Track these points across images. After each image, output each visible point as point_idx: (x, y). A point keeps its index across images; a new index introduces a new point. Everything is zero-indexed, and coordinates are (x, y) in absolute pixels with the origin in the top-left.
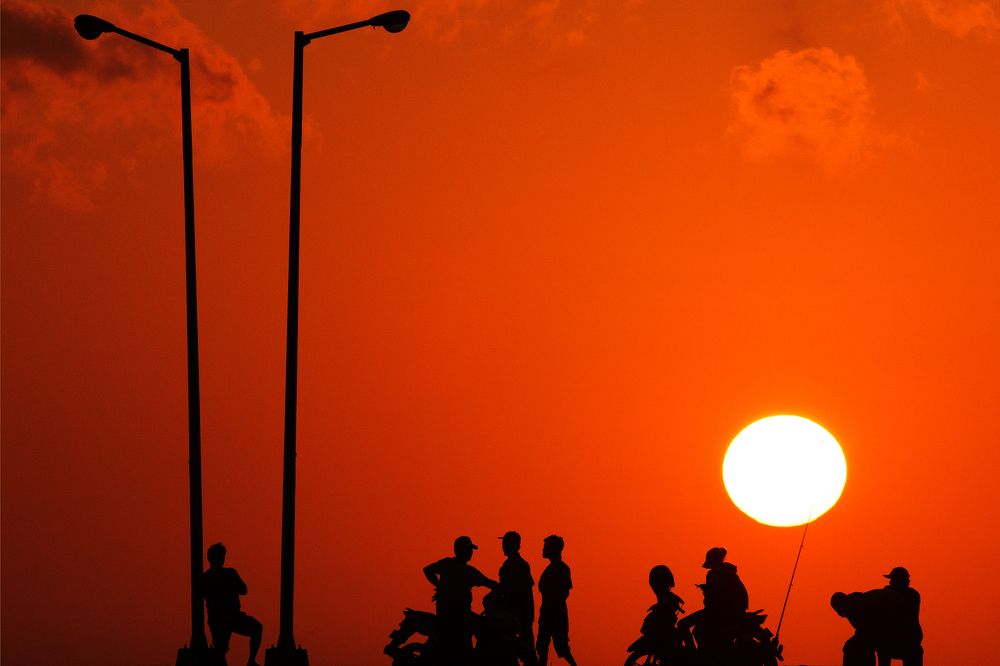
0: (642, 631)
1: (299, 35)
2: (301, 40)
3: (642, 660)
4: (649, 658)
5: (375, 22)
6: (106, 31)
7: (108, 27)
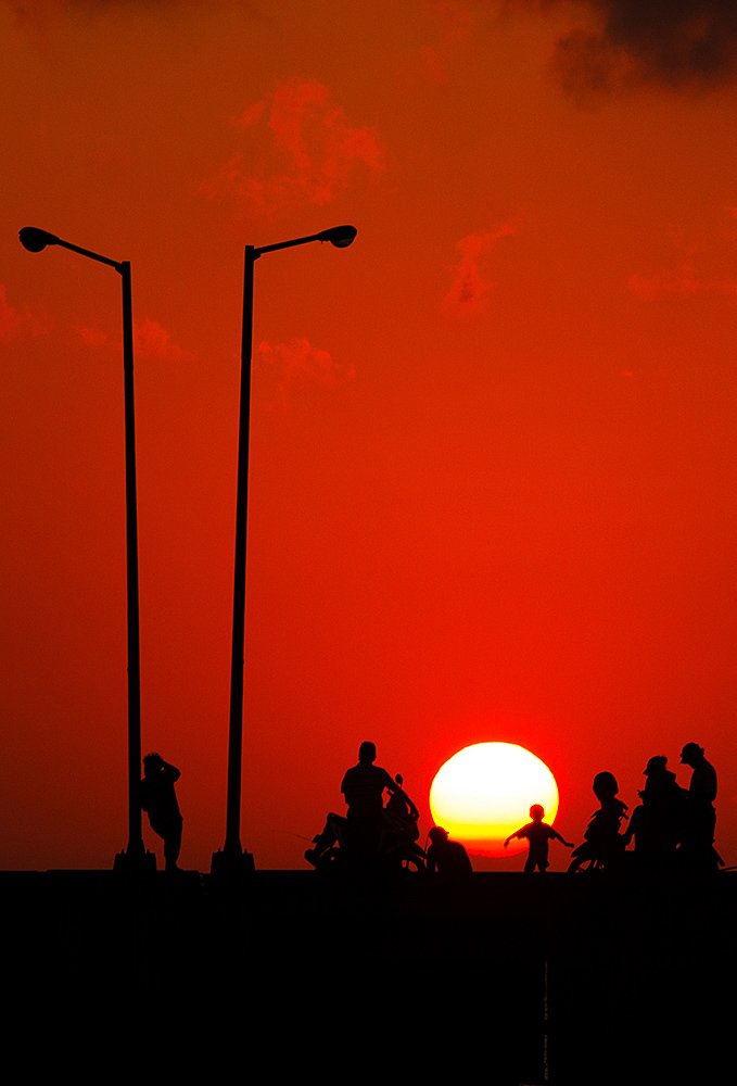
0: (586, 836)
1: (249, 250)
2: (252, 254)
3: (585, 866)
4: (592, 864)
5: (323, 236)
6: (50, 244)
7: (53, 240)
